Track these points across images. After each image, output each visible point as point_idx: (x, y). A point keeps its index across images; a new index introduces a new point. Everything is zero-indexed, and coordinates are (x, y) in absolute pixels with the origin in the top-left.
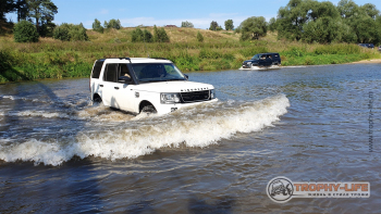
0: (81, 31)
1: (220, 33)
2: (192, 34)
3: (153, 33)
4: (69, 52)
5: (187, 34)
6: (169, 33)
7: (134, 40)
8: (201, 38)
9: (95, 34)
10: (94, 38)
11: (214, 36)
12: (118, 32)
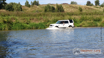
0: (19, 6)
1: (92, 7)
2: (77, 8)
3: (55, 7)
4: (13, 17)
5: (74, 7)
6: (64, 7)
7: (46, 11)
8: (81, 10)
9: (26, 8)
10: (25, 10)
11: (89, 8)
12: (38, 7)
